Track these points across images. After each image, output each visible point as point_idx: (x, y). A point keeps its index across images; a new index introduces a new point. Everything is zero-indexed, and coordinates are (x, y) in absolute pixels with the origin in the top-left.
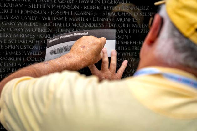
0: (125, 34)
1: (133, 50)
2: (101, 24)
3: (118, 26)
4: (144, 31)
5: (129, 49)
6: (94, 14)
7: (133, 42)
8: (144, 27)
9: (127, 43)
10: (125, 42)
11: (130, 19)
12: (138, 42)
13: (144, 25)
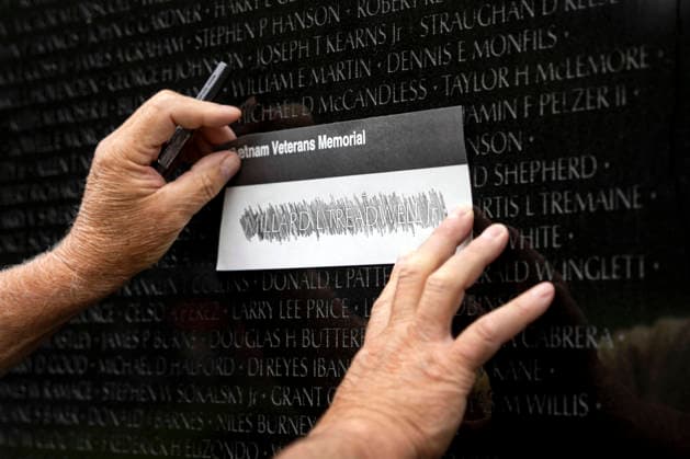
0: (507, 125)
1: (545, 212)
2: (416, 87)
3: (479, 86)
4: (589, 97)
5: (528, 214)
6: (392, 39)
7: (545, 169)
8: (588, 73)
9: (519, 175)
10: (511, 169)
11: (525, 39)
12: (565, 164)
13: (584, 60)
